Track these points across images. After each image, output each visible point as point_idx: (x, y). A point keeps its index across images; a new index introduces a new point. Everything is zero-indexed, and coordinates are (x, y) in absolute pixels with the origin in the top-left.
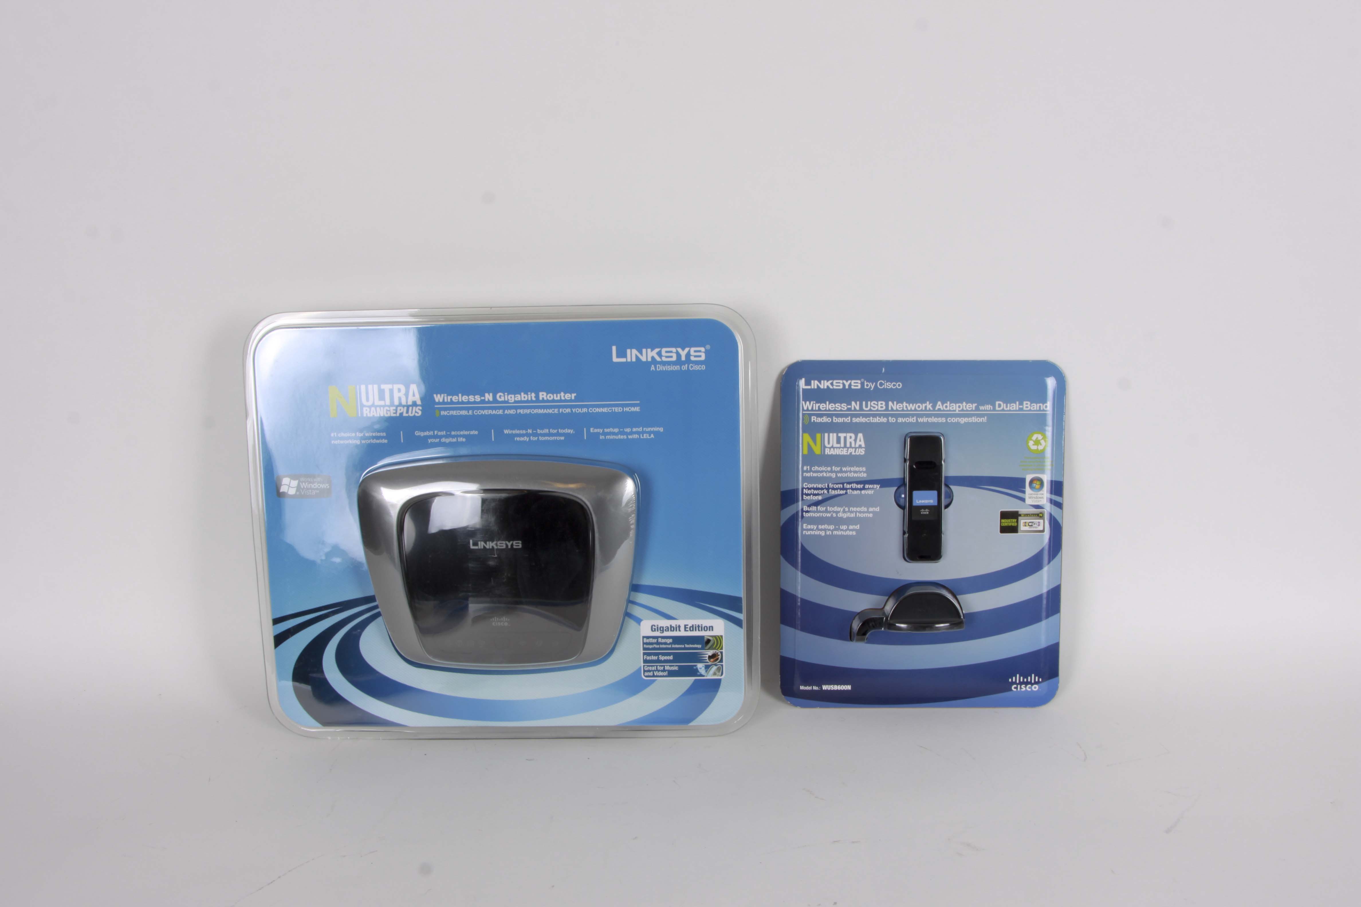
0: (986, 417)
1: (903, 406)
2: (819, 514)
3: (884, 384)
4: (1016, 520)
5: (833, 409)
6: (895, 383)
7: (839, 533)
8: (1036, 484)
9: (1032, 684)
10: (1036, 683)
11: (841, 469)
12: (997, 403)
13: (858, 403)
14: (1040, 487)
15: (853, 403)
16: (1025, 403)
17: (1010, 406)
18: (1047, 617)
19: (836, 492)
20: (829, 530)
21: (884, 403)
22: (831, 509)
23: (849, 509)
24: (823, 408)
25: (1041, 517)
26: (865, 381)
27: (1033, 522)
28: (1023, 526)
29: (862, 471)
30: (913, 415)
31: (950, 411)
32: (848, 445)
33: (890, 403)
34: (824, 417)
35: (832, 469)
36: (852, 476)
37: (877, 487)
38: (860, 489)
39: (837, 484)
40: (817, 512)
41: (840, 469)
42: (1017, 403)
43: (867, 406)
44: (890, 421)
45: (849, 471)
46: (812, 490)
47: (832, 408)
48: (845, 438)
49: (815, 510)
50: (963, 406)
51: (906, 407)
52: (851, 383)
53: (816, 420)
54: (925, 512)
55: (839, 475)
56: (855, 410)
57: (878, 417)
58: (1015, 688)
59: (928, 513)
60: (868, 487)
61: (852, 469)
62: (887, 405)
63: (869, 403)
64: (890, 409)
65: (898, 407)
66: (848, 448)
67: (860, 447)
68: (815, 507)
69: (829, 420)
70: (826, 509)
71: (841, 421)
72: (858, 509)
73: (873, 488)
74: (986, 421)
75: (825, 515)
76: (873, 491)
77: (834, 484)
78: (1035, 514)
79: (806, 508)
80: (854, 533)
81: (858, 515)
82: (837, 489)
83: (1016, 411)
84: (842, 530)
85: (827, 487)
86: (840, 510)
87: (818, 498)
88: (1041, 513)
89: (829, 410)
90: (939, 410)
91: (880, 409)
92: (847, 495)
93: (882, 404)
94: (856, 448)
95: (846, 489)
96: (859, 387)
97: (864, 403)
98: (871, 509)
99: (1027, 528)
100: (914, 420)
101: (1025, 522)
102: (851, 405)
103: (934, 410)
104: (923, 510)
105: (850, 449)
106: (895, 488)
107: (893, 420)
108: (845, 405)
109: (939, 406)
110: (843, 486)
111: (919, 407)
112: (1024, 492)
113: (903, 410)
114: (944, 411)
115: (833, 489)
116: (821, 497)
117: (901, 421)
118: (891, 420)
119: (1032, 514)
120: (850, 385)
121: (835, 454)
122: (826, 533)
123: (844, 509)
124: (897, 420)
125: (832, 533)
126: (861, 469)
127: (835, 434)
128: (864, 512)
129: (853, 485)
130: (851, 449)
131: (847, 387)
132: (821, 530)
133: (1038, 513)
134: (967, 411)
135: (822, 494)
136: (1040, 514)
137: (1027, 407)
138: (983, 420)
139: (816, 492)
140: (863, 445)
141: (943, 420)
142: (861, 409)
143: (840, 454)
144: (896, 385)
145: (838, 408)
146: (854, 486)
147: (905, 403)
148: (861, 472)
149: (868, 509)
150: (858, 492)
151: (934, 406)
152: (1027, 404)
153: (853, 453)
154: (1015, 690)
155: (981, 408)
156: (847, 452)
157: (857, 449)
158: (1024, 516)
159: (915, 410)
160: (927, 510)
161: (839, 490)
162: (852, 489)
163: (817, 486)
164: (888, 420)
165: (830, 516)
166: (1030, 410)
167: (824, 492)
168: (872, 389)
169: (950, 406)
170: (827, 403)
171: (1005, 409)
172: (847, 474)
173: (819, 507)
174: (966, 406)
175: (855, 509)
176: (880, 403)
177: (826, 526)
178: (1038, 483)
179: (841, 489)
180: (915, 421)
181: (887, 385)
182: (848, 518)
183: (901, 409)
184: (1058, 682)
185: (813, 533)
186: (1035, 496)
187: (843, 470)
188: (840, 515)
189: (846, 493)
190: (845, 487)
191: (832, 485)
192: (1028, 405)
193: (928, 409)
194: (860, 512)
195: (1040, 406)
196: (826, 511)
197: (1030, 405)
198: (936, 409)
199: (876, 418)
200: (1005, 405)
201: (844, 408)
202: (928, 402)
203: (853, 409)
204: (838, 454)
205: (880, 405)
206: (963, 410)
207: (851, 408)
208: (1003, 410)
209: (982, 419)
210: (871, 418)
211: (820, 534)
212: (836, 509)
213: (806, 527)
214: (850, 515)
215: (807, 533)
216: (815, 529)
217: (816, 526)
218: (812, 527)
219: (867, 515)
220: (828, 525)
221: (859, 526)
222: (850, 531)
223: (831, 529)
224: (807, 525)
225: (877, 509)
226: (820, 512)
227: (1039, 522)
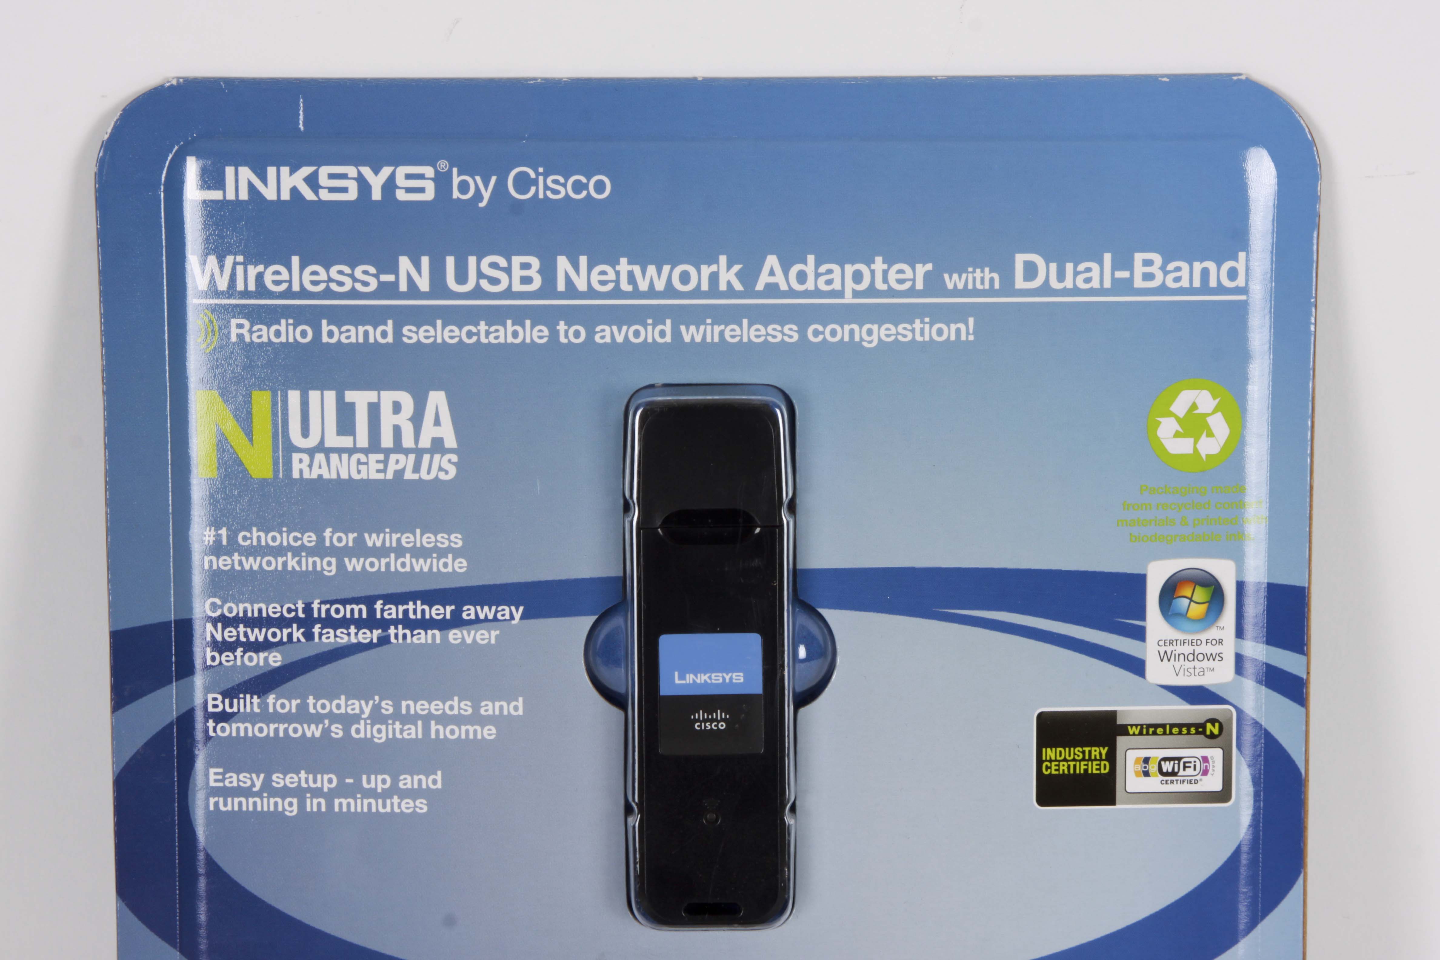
0: (971, 321)
1: (618, 273)
2: (272, 727)
3: (535, 182)
4: (1104, 751)
5: (321, 287)
6: (584, 180)
7: (359, 805)
8: (1191, 600)
11: (360, 541)
12: (1020, 258)
13: (425, 261)
14: (1209, 610)
15: (405, 263)
16: (1139, 257)
17: (1076, 273)
19: (343, 637)
20: (317, 793)
21: (535, 262)
22: (323, 706)
23: (397, 707)
24: (277, 283)
25: (1212, 736)
26: (455, 170)
27: (1179, 759)
28: (1137, 774)
29: (449, 549)
30: (659, 315)
31: (817, 293)
32: (387, 441)
33: (563, 263)
34: (283, 322)
35: (321, 539)
36: (408, 569)
37: (512, 617)
38: (443, 625)
39: (344, 602)
40: (267, 717)
41: (355, 540)
42: (1107, 257)
43: (461, 277)
44: (563, 340)
45: (391, 549)
46: (241, 628)
47: (315, 283)
48: (374, 410)
49: (257, 710)
50: (873, 272)
51: (631, 278)
52: (392, 177)
53: (251, 332)
54: (712, 721)
55: (353, 565)
56: (413, 291)
57: (509, 322)
59: (723, 726)
60: (473, 617)
61: (407, 540)
62: (548, 272)
63: (472, 260)
64: (561, 287)
65: (595, 277)
66: (387, 452)
67: (438, 446)
68: (256, 700)
69: (304, 334)
70: (303, 707)
71: (353, 340)
72: (436, 707)
73: (495, 619)
74: (971, 338)
75: (296, 730)
76: (494, 633)
77: (332, 602)
78: (1189, 726)
79: (219, 702)
80: (422, 806)
81: (437, 731)
82: (344, 623)
83: (1101, 291)
84: (372, 793)
85: (301, 615)
86: (362, 711)
87: (266, 659)
88: (1213, 721)
89: (304, 293)
90: (772, 290)
91: (517, 287)
92: (385, 648)
93: (525, 266)
94: (419, 453)
95: (384, 624)
96: (429, 195)
97: (450, 261)
98: (488, 708)
99: (1155, 784)
100: (662, 334)
101: (1146, 760)
102: (394, 270)
103: (749, 291)
104: (701, 715)
105: (393, 457)
106: (590, 620)
107: (577, 334)
108: (372, 270)
109: (772, 273)
110: (371, 611)
111: (685, 278)
112: (1139, 634)
113: (617, 293)
114: (792, 293)
115: (329, 622)
116: (279, 657)
117: (608, 340)
118: (566, 336)
119: (1172, 726)
120: (390, 185)
121: (334, 476)
122: (302, 805)
123: (377, 708)
124: (591, 333)
125: (330, 805)
126: (443, 540)
127: (330, 396)
128: (459, 720)
129: (411, 606)
130: (401, 457)
131: (377, 195)
132: (285, 792)
133: (1201, 720)
134: (891, 293)
135: (281, 643)
136: (1209, 726)
137: (1148, 277)
138: (958, 331)
139: (257, 635)
140: (451, 442)
141: (791, 333)
142: (438, 287)
143: (356, 476)
144: (586, 187)
145: (341, 284)
146: (416, 609)
147: (624, 261)
148: (442, 553)
149: (476, 708)
150: (434, 636)
151: (748, 276)
152: (1148, 263)
153: (409, 475)
155: (952, 281)
156: (384, 471)
157: (426, 458)
158: (1141, 733)
159: (670, 291)
160: (719, 714)
161: (353, 629)
162: (410, 624)
163: (260, 611)
164: (554, 333)
165: (318, 734)
166: (1163, 289)
167: (290, 636)
168: (482, 205)
169: (817, 275)
170: (295, 260)
171: (1055, 284)
172: (384, 561)
173: (271, 699)
174: (885, 273)
175: (421, 707)
176: (517, 260)
177: (303, 778)
178: (1201, 594)
179: (360, 624)
180: (668, 339)
181: (546, 188)
182: (393, 742)
183: (610, 287)
185: (248, 804)
186: (1187, 649)
187: (370, 544)
188: (361, 731)
189: (384, 640)
190: (378, 616)
191: (324, 608)
192: (1155, 269)
193: (723, 287)
194: (444, 720)
195: (1205, 272)
196: (303, 716)
197: (1163, 268)
198: (760, 286)
199: (505, 326)
200: (1053, 266)
201: (366, 284)
202: (723, 259)
203: (403, 287)
204: (344, 476)
205: (517, 273)
206: (872, 291)
207: (396, 283)
208: (1045, 289)
209: (953, 327)
210: (483, 327)
211: (280, 809)
212: (342, 705)
213: (220, 777)
214: (402, 731)
215: (232, 804)
216: (256, 789)
217: (262, 776)
218: (245, 779)
219: (471, 729)
220: (313, 770)
221: (439, 776)
222: (401, 798)
223: (326, 790)
224: (223, 774)
225: (516, 708)
226: (276, 718)
227: (1205, 759)
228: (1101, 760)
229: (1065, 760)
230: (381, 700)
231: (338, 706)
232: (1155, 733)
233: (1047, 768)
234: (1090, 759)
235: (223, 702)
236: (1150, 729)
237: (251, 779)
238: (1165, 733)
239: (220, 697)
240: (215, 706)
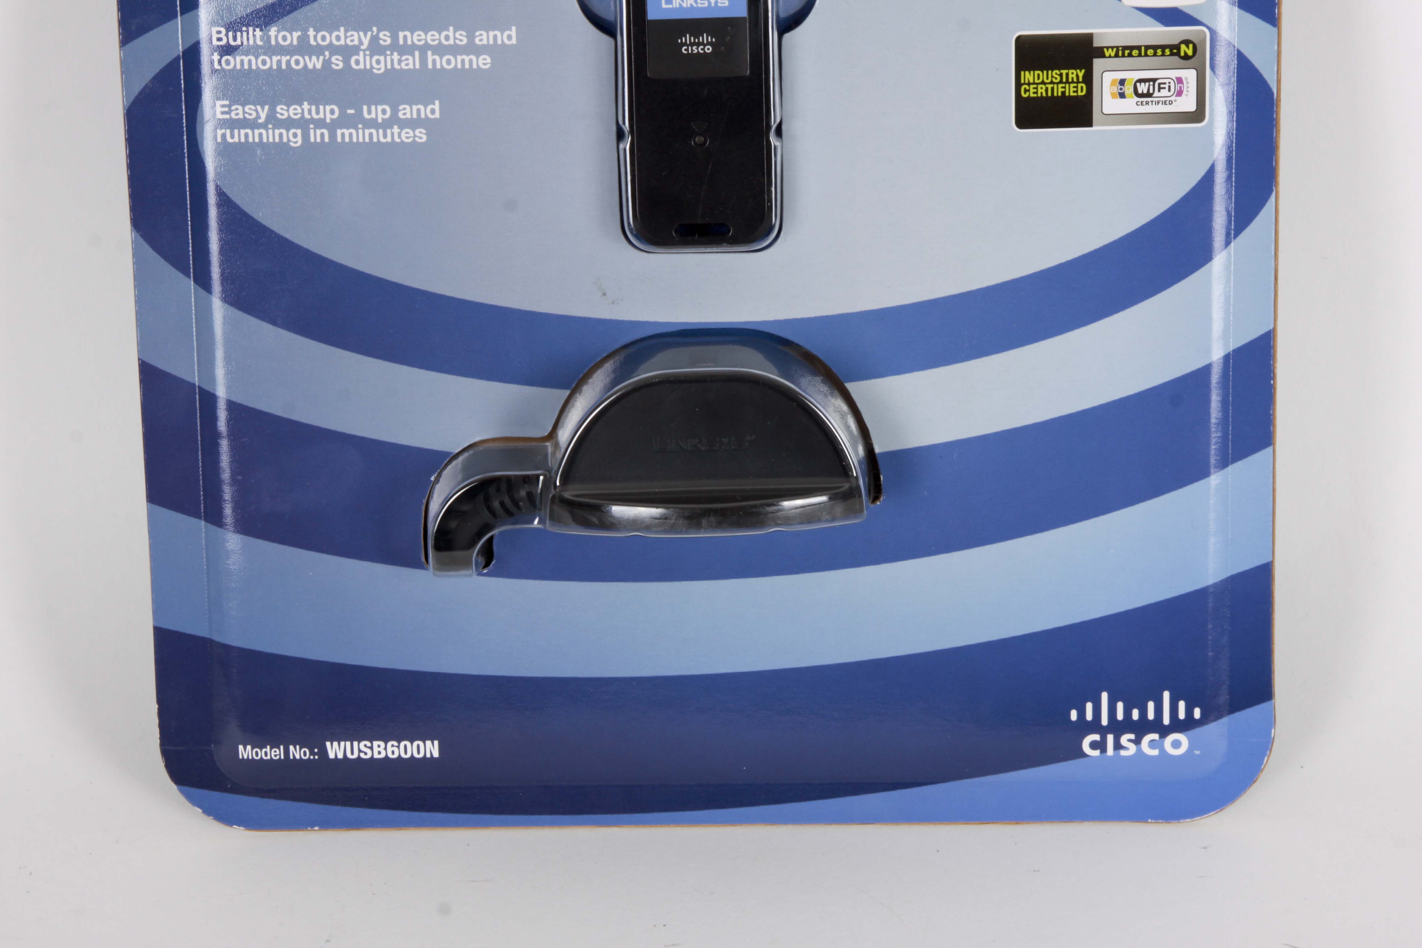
2: (275, 59)
4: (1081, 73)
7: (361, 135)
9: (1164, 732)
10: (1177, 726)
18: (1224, 463)
20: (320, 124)
22: (324, 38)
23: (395, 37)
25: (1186, 57)
27: (1154, 80)
28: (1113, 96)
40: (271, 50)
49: (259, 43)
54: (698, 44)
58: (1094, 745)
59: (709, 48)
68: (258, 32)
70: (304, 39)
72: (432, 37)
75: (299, 62)
78: (1163, 47)
79: (223, 35)
80: (421, 135)
81: (434, 61)
84: (372, 124)
86: (361, 43)
88: (1187, 42)
98: (483, 38)
99: (1130, 105)
101: (1122, 82)
104: (688, 38)
119: (1147, 47)
122: (306, 136)
123: (375, 39)
125: (333, 135)
128: (455, 50)
132: (289, 124)
133: (1176, 42)
136: (1183, 47)
149: (471, 37)
154: (1097, 753)
158: (1117, 56)
160: (705, 36)
165: (319, 66)
173: (273, 31)
175: (417, 38)
177: (305, 110)
182: (391, 73)
184: (1270, 722)
185: (254, 136)
188: (361, 62)
194: (440, 50)
196: (304, 48)
211: (285, 140)
212: (342, 37)
213: (226, 109)
214: (400, 62)
215: (239, 136)
216: (261, 121)
217: (267, 107)
218: (250, 111)
219: (467, 59)
220: (315, 101)
221: (437, 106)
222: (401, 128)
223: (328, 121)
224: (229, 106)
225: (510, 37)
226: (280, 50)
227: (1180, 80)
228: (1078, 82)
229: (1043, 83)
230: (379, 31)
231: (338, 38)
232: (1130, 55)
233: (1026, 91)
234: (1067, 82)
235: (227, 35)
236: (1126, 51)
237: (256, 111)
238: (1140, 55)
239: (223, 30)
240: (219, 39)
